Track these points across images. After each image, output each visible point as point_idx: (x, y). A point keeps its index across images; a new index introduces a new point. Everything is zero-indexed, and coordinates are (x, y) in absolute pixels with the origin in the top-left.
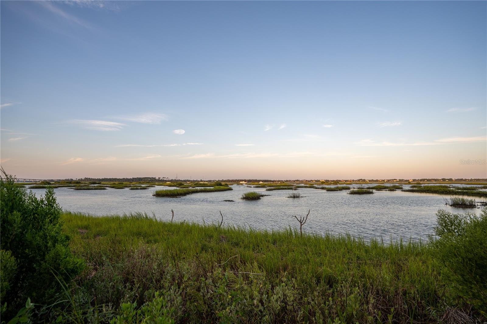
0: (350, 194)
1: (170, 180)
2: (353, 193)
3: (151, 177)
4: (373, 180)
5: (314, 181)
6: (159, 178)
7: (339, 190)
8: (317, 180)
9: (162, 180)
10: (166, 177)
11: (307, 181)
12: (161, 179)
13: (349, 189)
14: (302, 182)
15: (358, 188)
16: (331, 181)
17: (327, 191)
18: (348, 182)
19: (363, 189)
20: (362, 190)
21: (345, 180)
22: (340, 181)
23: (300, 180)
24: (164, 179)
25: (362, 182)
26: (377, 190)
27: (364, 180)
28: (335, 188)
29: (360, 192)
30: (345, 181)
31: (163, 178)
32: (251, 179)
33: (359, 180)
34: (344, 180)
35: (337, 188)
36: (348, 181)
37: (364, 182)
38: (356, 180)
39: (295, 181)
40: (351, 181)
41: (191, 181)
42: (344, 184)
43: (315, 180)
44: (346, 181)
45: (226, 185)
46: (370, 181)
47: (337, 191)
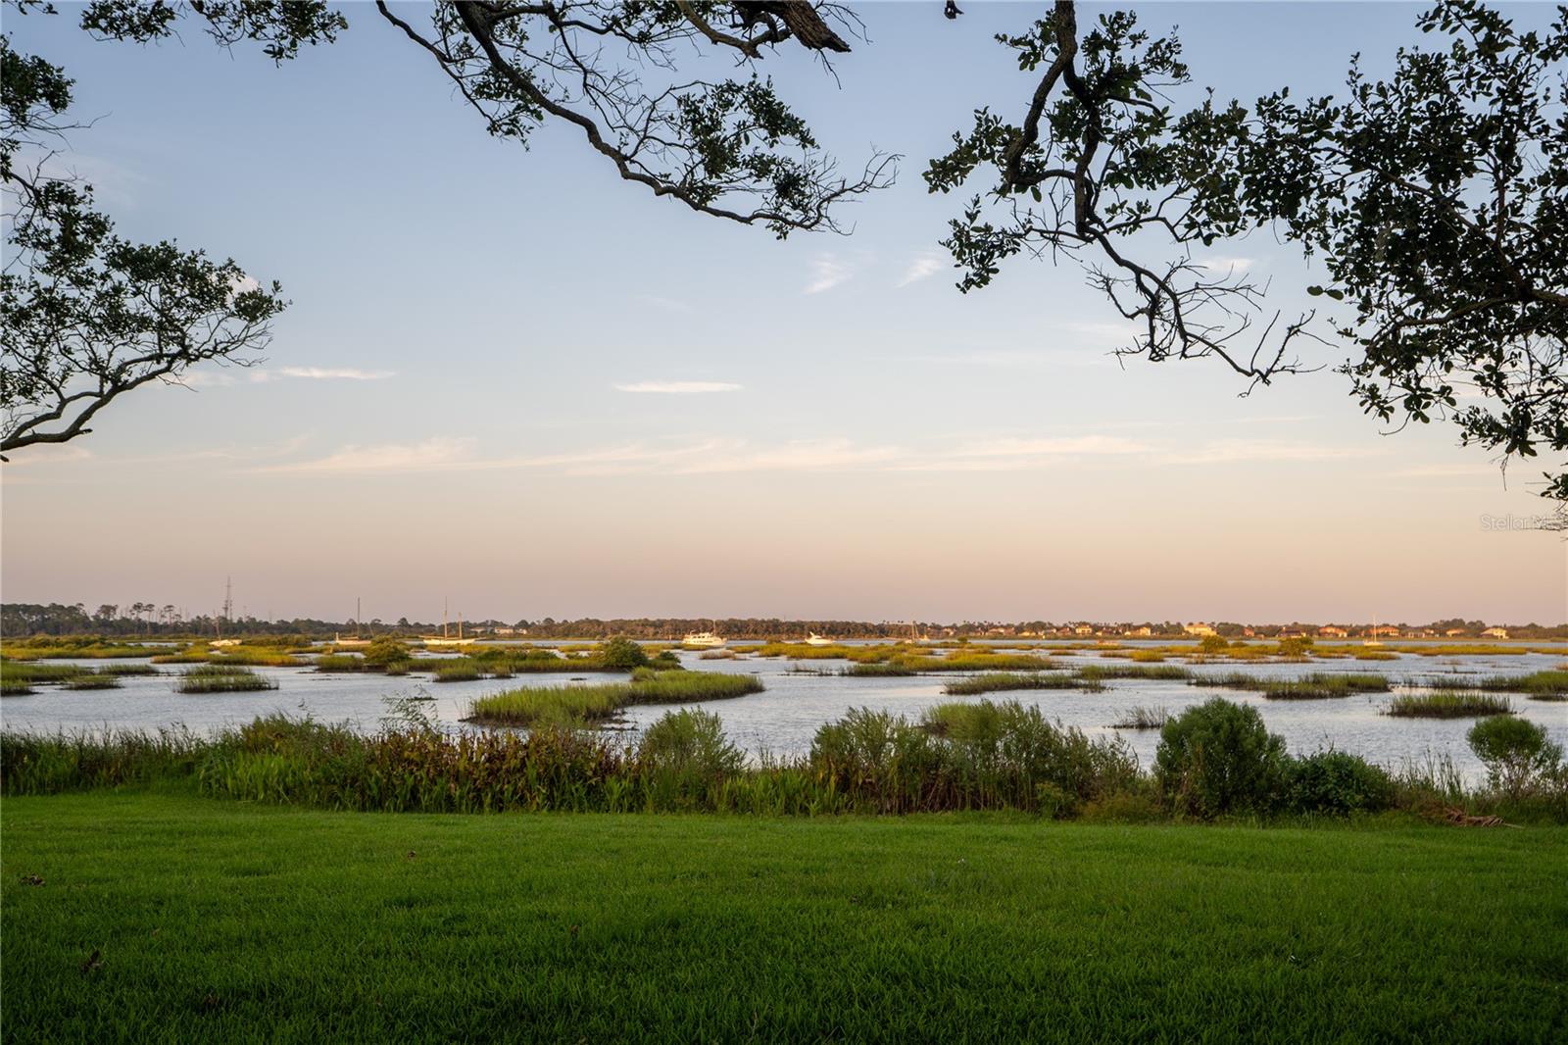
0: (1392, 714)
1: (184, 620)
2: (1407, 710)
3: (46, 605)
4: (1534, 631)
5: (1147, 632)
6: (108, 609)
7: (1331, 696)
8: (1162, 622)
9: (124, 619)
10: (159, 606)
11: (1096, 628)
12: (117, 617)
13: (1380, 686)
14: (1069, 635)
15: (1435, 686)
16: (1259, 631)
17: (1268, 697)
18: (1369, 636)
19: (1463, 687)
20: (1452, 697)
21: (1347, 623)
22: (1312, 630)
23: (1051, 626)
24: (144, 616)
25: (1458, 644)
26: (1535, 698)
27: (1477, 630)
28: (1307, 682)
29: (1442, 704)
30: (1350, 635)
31: (138, 607)
32: (745, 618)
33: (1441, 629)
34: (1342, 628)
35: (1318, 680)
36: (1366, 631)
37: (1475, 643)
38: (1422, 629)
39: (1020, 629)
40: (1386, 635)
41: (364, 627)
42: (1348, 651)
43: (1148, 625)
44: (1353, 632)
45: (667, 663)
46: (1513, 632)
47: (1321, 697)
